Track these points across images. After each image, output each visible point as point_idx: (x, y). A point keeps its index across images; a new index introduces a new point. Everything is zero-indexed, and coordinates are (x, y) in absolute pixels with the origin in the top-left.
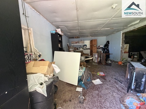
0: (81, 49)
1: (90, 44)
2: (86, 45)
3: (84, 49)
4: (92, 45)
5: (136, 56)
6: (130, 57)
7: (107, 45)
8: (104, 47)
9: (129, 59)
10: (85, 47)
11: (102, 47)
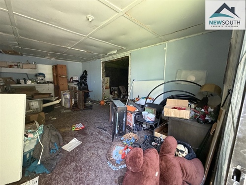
0: (29, 83)
1: (53, 73)
2: (44, 75)
3: (38, 83)
4: (57, 76)
5: (116, 92)
6: (111, 93)
7: (84, 76)
8: (80, 79)
9: (111, 96)
10: (40, 78)
11: (77, 79)
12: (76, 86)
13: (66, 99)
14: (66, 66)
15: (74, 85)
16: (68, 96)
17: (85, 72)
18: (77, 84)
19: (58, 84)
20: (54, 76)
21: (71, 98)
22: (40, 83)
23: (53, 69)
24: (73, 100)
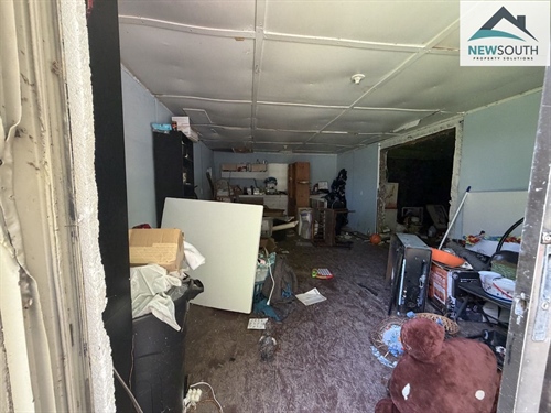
0: (256, 193)
1: (289, 176)
2: (275, 180)
3: (267, 194)
4: (294, 181)
5: (415, 220)
6: (400, 220)
8: (332, 188)
9: (400, 227)
10: (270, 185)
11: (327, 188)
12: (323, 200)
13: (305, 222)
14: (309, 164)
15: (319, 198)
16: (308, 218)
17: (343, 173)
18: (325, 197)
19: (294, 195)
20: (289, 181)
21: (313, 222)
22: (269, 194)
23: (289, 170)
24: (317, 225)
